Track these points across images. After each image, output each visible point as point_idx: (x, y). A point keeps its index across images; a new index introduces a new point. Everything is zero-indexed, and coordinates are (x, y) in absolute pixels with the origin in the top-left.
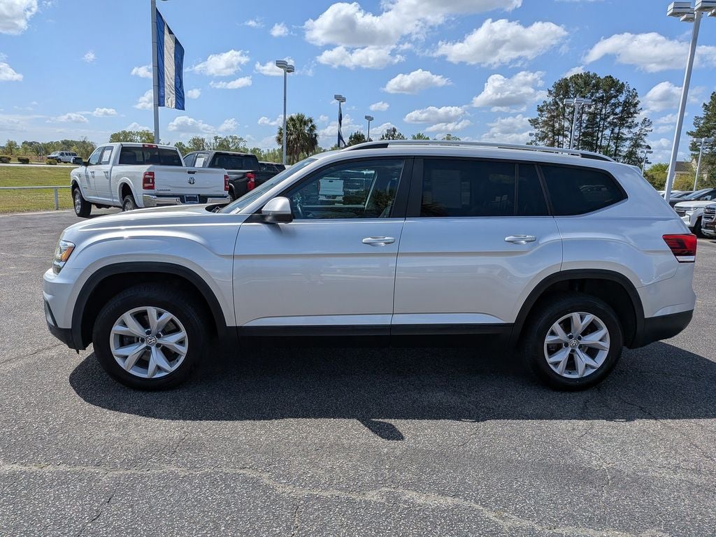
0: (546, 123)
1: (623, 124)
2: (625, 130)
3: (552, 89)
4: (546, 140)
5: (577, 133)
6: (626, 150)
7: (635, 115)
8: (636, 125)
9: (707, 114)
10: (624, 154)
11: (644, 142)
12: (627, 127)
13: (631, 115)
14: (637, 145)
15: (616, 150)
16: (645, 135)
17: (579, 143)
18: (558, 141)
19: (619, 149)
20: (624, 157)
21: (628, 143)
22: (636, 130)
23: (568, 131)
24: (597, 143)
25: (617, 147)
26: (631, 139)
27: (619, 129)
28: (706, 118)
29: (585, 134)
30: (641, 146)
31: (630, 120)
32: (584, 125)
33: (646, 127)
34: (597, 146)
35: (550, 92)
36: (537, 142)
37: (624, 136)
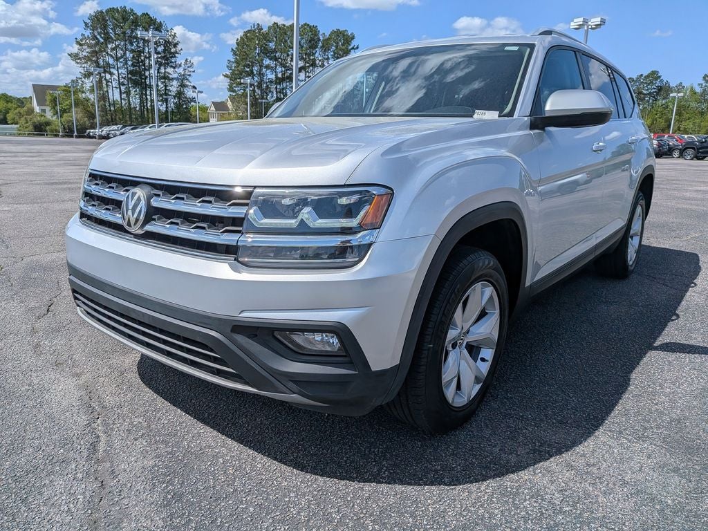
0: (88, 59)
1: (168, 64)
2: (170, 70)
3: (88, 21)
4: (91, 78)
5: (123, 71)
6: (175, 90)
7: (177, 55)
8: (180, 66)
9: (236, 58)
10: (174, 94)
11: (190, 82)
12: (172, 66)
13: (174, 55)
14: (183, 86)
15: (166, 89)
16: (189, 75)
17: (128, 81)
18: (105, 79)
19: (168, 88)
20: (175, 97)
21: (175, 83)
22: (180, 70)
23: (114, 68)
24: (145, 82)
25: (166, 86)
26: (177, 79)
27: (165, 69)
28: (236, 62)
29: (131, 72)
30: (187, 86)
31: (173, 60)
32: (130, 63)
33: (188, 67)
34: (146, 85)
35: (86, 24)
36: (83, 79)
37: (170, 76)
